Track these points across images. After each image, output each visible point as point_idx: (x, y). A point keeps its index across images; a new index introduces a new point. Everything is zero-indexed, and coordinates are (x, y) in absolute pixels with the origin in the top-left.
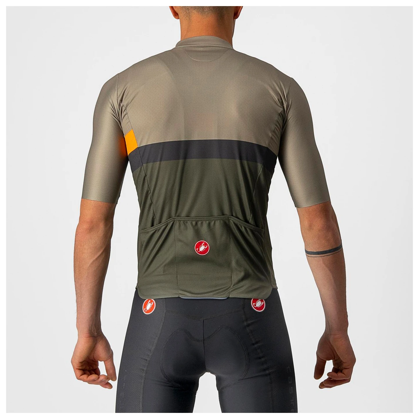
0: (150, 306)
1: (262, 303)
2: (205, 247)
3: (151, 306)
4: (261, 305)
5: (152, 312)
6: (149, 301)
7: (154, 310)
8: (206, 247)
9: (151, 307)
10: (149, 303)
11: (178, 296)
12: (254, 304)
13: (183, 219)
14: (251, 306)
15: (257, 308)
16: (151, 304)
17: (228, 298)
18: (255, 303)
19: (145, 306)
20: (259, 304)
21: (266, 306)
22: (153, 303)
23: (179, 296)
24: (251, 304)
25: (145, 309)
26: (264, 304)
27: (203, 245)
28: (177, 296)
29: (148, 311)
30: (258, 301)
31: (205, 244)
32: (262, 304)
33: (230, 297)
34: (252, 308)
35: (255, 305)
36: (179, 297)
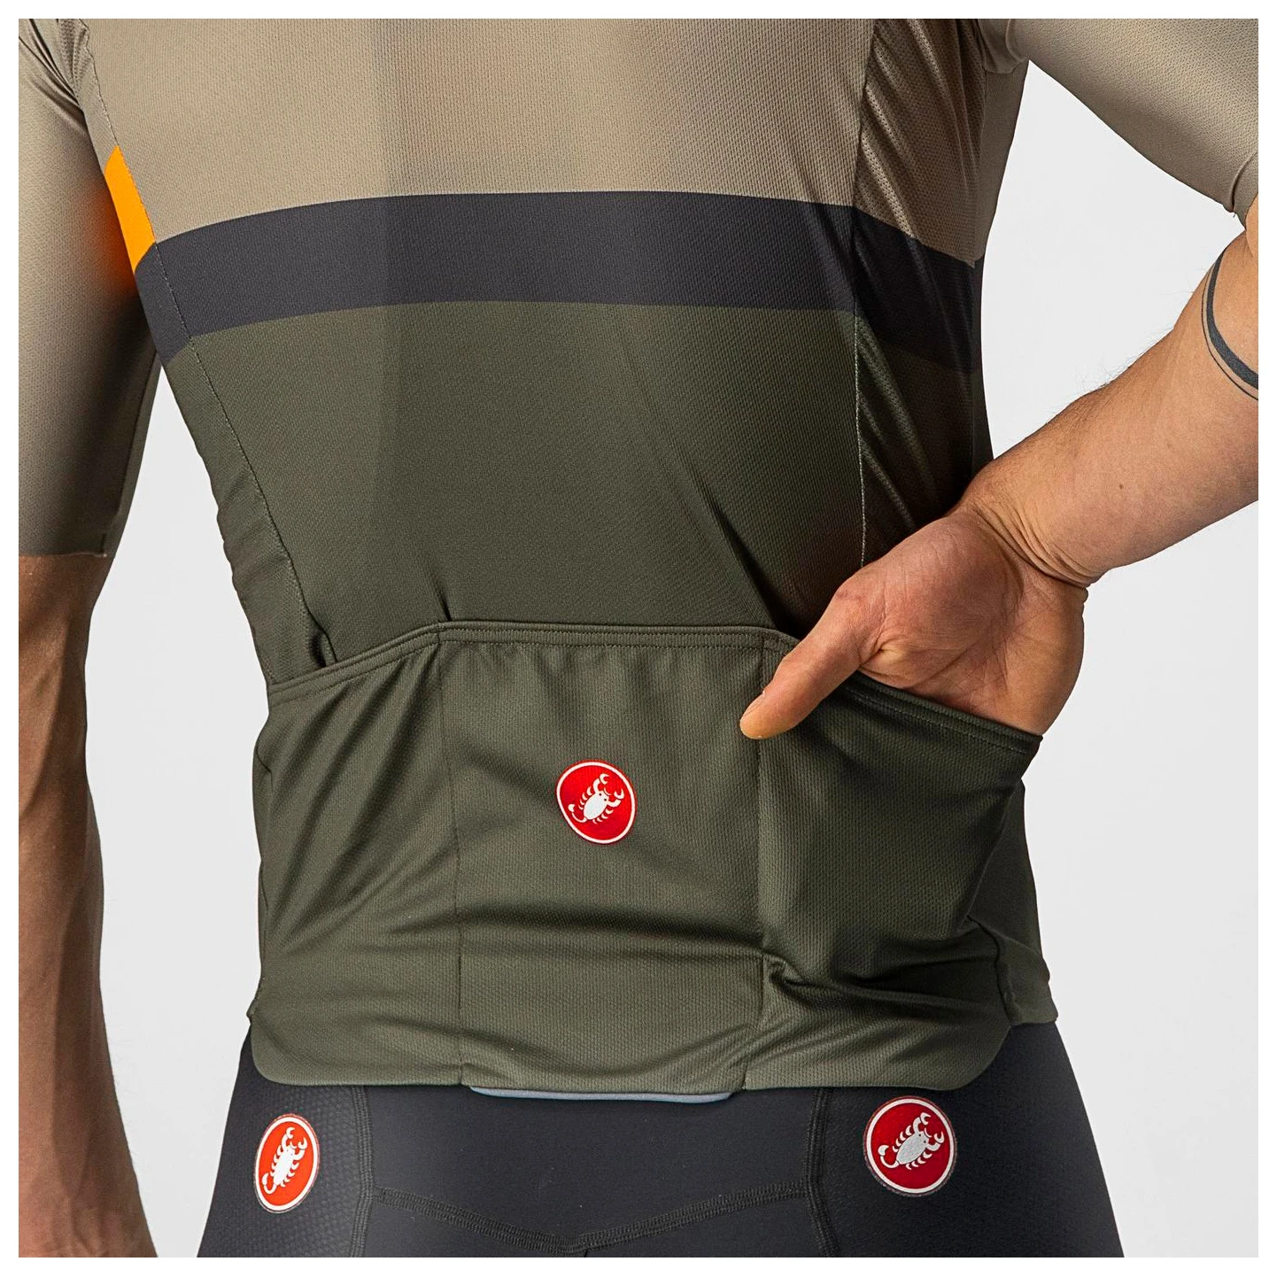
0: (290, 1165)
1: (932, 1142)
2: (612, 799)
3: (295, 1162)
4: (927, 1156)
5: (301, 1197)
6: (288, 1135)
7: (312, 1189)
8: (617, 803)
9: (295, 1167)
10: (288, 1144)
11: (454, 1082)
12: (882, 1150)
13: (491, 635)
14: (865, 1163)
15: (900, 1175)
16: (297, 1151)
17: (737, 1094)
18: (891, 1143)
19: (267, 1167)
20: (913, 1148)
21: (958, 1160)
22: (305, 1145)
23: (460, 1078)
24: (863, 1155)
25: (265, 1181)
26: (945, 1145)
27: (601, 787)
28: (448, 1079)
29: (281, 1195)
30: (912, 1131)
31: (613, 785)
32: (935, 1147)
33: (747, 1087)
34: (871, 1173)
35: (891, 1157)
36: (459, 1087)
